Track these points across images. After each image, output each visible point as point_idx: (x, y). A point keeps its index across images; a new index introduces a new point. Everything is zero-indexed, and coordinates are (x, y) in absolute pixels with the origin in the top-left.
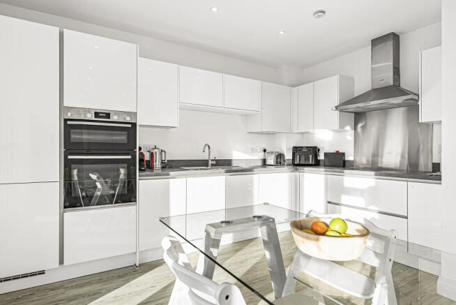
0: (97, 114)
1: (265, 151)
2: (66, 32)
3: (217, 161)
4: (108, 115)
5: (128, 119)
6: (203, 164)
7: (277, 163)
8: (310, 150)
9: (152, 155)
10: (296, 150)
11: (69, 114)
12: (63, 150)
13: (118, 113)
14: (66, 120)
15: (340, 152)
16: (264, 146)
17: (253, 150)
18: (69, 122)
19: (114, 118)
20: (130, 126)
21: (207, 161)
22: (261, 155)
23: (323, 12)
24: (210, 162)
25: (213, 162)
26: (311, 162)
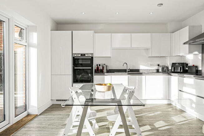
0: (82, 55)
1: (158, 65)
2: (73, 31)
3: (130, 70)
4: (84, 55)
5: (91, 56)
6: (125, 71)
7: (163, 71)
8: (180, 65)
9: (103, 67)
10: (173, 65)
11: (75, 55)
12: (73, 66)
13: (87, 54)
14: (74, 57)
15: (195, 65)
16: (158, 63)
17: (151, 65)
18: (75, 58)
19: (87, 55)
20: (91, 58)
21: (126, 70)
22: (156, 67)
23: (162, 4)
24: (127, 70)
25: (128, 70)
26: (179, 71)
